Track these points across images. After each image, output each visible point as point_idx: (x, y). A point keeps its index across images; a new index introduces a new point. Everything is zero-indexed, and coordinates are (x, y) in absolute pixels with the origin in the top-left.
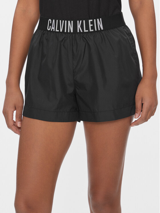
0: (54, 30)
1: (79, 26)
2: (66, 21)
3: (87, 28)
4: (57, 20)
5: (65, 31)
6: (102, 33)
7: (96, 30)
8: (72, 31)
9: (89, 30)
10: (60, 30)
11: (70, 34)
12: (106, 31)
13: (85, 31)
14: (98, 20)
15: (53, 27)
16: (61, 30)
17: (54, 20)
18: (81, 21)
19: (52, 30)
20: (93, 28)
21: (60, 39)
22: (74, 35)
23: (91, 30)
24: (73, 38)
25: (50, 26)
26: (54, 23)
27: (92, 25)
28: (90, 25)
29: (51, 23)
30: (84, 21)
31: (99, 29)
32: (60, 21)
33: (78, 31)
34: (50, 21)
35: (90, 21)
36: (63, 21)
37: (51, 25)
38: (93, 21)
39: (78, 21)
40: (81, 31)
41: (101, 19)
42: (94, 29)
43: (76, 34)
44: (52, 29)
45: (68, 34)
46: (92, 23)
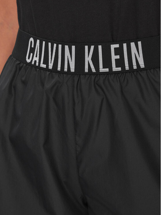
0: (37, 64)
1: (88, 59)
2: (60, 46)
3: (107, 63)
4: (44, 42)
5: (59, 69)
6: (140, 75)
7: (127, 68)
8: (73, 70)
9: (111, 68)
10: (48, 66)
11: (69, 76)
12: (152, 70)
13: (102, 70)
14: (133, 45)
15: (36, 56)
16: (51, 66)
17: (38, 41)
18: (92, 47)
19: (33, 63)
20: (120, 63)
21: (48, 85)
22: (76, 78)
23: (115, 69)
24: (76, 85)
25: (32, 54)
26: (39, 48)
27: (118, 57)
28: (114, 57)
29: (33, 46)
30: (100, 47)
31: (135, 67)
32: (50, 44)
33: (86, 70)
34: (31, 42)
35: (113, 47)
36: (55, 45)
37: (32, 50)
38: (121, 47)
39: (86, 47)
40: (94, 70)
41: (140, 43)
42: (123, 66)
43: (82, 76)
44: (34, 60)
45: (65, 75)
46: (119, 51)
